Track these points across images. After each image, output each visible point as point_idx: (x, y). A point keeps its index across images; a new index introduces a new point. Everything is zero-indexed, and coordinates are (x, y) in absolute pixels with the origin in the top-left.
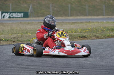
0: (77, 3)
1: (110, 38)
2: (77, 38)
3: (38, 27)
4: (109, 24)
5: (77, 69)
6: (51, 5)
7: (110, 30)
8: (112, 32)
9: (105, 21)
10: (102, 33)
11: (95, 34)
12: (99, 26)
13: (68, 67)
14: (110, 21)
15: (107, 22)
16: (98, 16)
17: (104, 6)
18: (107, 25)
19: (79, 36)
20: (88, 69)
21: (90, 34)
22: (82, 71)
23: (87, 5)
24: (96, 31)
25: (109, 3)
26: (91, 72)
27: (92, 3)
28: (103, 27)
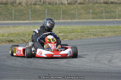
0: (3, 8)
2: (4, 42)
10: (29, 37)
11: (22, 38)
12: (26, 30)
14: (36, 26)
15: (33, 26)
17: (30, 10)
19: (7, 41)
21: (17, 38)
22: (11, 74)
23: (13, 10)
24: (23, 35)
25: (35, 8)
26: (19, 76)
27: (18, 8)
28: (29, 32)
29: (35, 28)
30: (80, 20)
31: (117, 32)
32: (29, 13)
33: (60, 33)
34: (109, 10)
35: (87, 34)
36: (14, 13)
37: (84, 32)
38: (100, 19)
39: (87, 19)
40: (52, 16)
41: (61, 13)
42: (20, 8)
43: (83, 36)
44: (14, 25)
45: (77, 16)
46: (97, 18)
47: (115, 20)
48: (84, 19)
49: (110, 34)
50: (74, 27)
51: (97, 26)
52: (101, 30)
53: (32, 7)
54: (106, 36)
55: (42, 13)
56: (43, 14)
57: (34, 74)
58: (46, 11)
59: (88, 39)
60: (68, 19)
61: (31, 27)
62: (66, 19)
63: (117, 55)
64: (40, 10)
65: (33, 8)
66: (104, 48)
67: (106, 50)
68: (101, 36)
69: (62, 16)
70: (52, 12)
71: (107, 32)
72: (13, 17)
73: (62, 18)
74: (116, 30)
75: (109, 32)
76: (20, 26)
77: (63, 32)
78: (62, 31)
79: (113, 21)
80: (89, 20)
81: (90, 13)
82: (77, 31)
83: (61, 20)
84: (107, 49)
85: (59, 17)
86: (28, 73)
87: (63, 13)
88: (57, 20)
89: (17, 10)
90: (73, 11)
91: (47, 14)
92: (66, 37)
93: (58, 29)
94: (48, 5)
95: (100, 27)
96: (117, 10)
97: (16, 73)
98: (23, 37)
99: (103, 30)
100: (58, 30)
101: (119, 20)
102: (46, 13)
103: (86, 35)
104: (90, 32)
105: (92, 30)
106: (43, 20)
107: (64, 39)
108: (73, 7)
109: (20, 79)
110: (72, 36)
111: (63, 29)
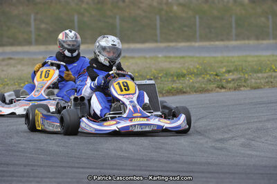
0: (93, 13)
1: (173, 95)
3: (3, 71)
4: (171, 62)
5: (98, 171)
6: (32, 16)
7: (172, 75)
8: (177, 82)
9: (160, 56)
12: (148, 65)
13: (76, 165)
14: (172, 55)
15: (166, 57)
16: (144, 42)
17: (158, 18)
18: (165, 65)
20: (125, 169)
23: (118, 17)
25: (170, 12)
27: (130, 13)
28: (156, 70)
29: (171, 60)
32: (156, 25)
33: (229, 72)
36: (120, 25)
40: (211, 32)
41: (234, 25)
42: (134, 13)
45: (271, 30)
50: (263, 59)
55: (187, 23)
56: (188, 26)
58: (195, 18)
60: (248, 38)
61: (160, 59)
62: (244, 39)
64: (182, 18)
65: (163, 13)
69: (234, 32)
73: (236, 35)
77: (236, 70)
78: (232, 68)
82: (271, 68)
83: (232, 40)
85: (228, 34)
87: (237, 23)
88: (222, 40)
90: (263, 19)
92: (244, 84)
93: (225, 64)
100: (225, 66)
102: (195, 25)
107: (240, 86)
108: (260, 10)
110: (259, 81)
111: (236, 63)
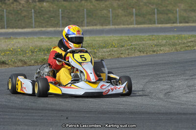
4: (43, 41)
7: (44, 50)
8: (48, 55)
9: (35, 37)
10: (32, 55)
11: (20, 57)
12: (27, 44)
14: (44, 37)
15: (39, 38)
16: (23, 28)
17: (33, 10)
20: (13, 115)
21: (13, 58)
23: (5, 10)
24: (21, 53)
25: (42, 7)
26: (18, 120)
27: (13, 8)
28: (32, 47)
29: (43, 40)
30: (117, 27)
31: (179, 45)
32: (32, 16)
34: (165, 8)
35: (128, 49)
36: (6, 16)
37: (123, 46)
38: (149, 24)
39: (128, 25)
40: (70, 20)
41: (85, 16)
42: (16, 8)
43: (122, 53)
44: (7, 36)
45: (111, 19)
46: (144, 23)
47: (175, 25)
48: (124, 25)
49: (167, 49)
50: (106, 39)
51: (145, 36)
52: (151, 42)
53: (36, 5)
54: (161, 53)
55: (53, 15)
56: (54, 17)
57: (42, 118)
58: (59, 11)
59: (131, 58)
60: (96, 25)
61: (35, 40)
62: (93, 25)
63: (180, 84)
64: (50, 11)
65: (37, 8)
66: (157, 72)
67: (161, 76)
68: (151, 52)
69: (85, 20)
70: (69, 13)
71: (161, 46)
72: (4, 22)
73: (87, 23)
74: (176, 42)
75: (164, 45)
76: (17, 38)
77: (88, 46)
78: (86, 45)
79: (171, 28)
80: (132, 26)
81: (133, 14)
82: (112, 45)
83: (85, 26)
84: (162, 74)
85: (82, 22)
86: (32, 116)
87: (87, 15)
89: (11, 10)
90: (105, 12)
91: (62, 17)
92: (94, 56)
94: (63, 3)
95: (151, 37)
96: (178, 10)
97: (11, 116)
98: (22, 56)
99: (155, 42)
101: (181, 25)
102: (59, 16)
103: (127, 52)
104: (133, 47)
105: (137, 43)
106: (54, 27)
108: (104, 5)
109: (19, 125)
110: (104, 54)
111: (88, 42)
